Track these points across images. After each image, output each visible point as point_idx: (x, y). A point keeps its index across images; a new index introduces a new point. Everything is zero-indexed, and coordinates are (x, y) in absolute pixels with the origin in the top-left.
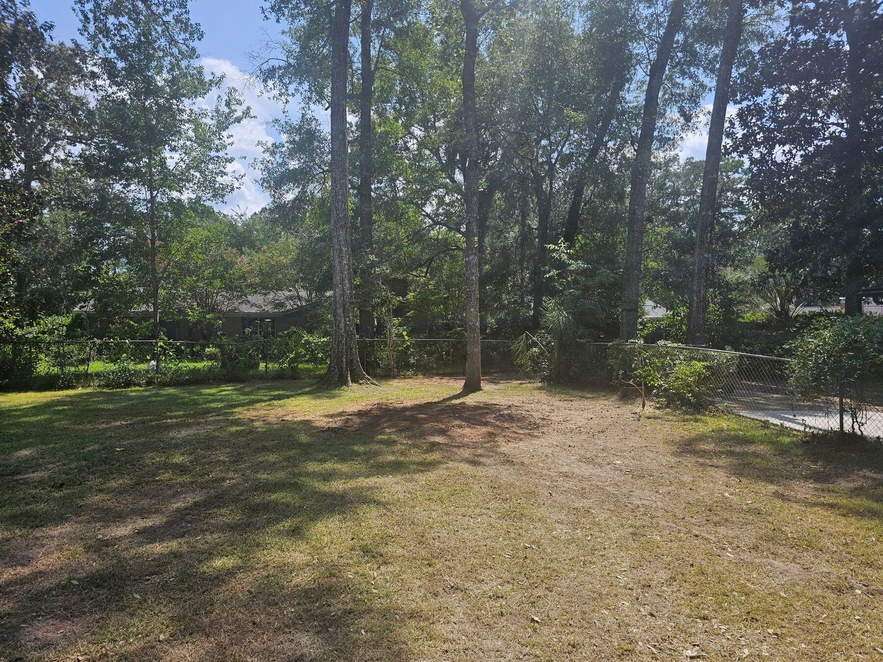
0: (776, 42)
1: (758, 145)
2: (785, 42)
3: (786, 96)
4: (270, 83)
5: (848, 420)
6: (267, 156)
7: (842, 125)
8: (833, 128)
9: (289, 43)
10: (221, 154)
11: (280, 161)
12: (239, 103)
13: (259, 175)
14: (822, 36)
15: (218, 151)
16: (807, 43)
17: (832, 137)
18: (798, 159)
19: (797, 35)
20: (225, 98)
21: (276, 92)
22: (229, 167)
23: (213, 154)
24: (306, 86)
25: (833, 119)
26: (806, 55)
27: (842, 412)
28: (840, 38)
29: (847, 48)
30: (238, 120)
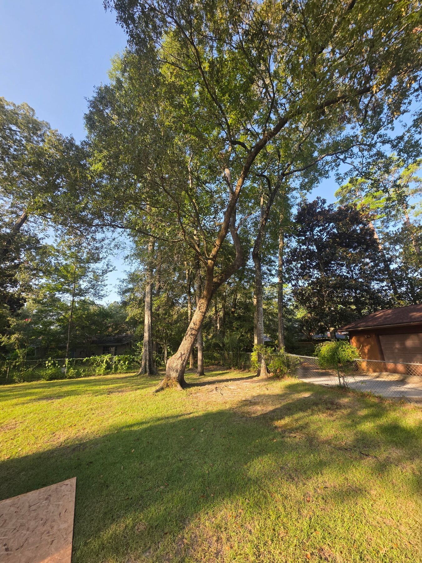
0: (294, 249)
1: (293, 280)
2: (297, 248)
3: (300, 265)
4: (126, 260)
5: (341, 379)
6: (121, 283)
7: (318, 274)
8: (316, 275)
9: (132, 245)
10: (103, 283)
11: (125, 285)
12: (112, 266)
13: (117, 290)
14: (308, 247)
15: (101, 282)
16: (304, 249)
17: (316, 278)
18: (307, 285)
19: (301, 246)
20: (106, 263)
21: (128, 263)
22: (105, 288)
23: (99, 283)
24: (139, 260)
25: (316, 272)
26: (304, 253)
27: (339, 377)
28: (314, 248)
29: (316, 251)
30: (111, 271)
